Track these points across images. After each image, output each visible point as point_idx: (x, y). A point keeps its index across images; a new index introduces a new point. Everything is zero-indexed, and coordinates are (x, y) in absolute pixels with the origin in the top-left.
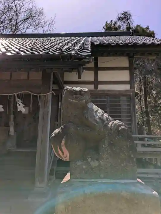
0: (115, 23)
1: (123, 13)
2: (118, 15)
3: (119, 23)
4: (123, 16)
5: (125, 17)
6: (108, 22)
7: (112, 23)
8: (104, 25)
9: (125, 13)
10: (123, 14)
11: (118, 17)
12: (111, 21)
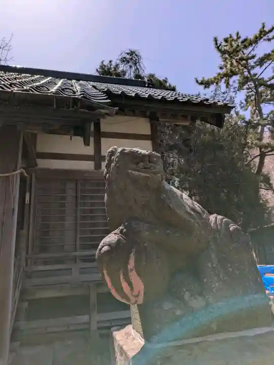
0: (117, 65)
1: (128, 51)
2: (121, 54)
3: (122, 67)
4: (128, 57)
5: (132, 59)
6: (106, 63)
7: (111, 65)
8: (98, 67)
9: (132, 53)
10: (128, 54)
11: (120, 57)
12: (110, 62)
